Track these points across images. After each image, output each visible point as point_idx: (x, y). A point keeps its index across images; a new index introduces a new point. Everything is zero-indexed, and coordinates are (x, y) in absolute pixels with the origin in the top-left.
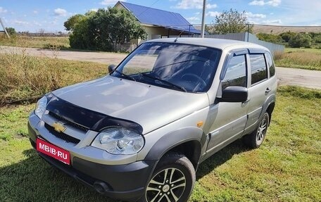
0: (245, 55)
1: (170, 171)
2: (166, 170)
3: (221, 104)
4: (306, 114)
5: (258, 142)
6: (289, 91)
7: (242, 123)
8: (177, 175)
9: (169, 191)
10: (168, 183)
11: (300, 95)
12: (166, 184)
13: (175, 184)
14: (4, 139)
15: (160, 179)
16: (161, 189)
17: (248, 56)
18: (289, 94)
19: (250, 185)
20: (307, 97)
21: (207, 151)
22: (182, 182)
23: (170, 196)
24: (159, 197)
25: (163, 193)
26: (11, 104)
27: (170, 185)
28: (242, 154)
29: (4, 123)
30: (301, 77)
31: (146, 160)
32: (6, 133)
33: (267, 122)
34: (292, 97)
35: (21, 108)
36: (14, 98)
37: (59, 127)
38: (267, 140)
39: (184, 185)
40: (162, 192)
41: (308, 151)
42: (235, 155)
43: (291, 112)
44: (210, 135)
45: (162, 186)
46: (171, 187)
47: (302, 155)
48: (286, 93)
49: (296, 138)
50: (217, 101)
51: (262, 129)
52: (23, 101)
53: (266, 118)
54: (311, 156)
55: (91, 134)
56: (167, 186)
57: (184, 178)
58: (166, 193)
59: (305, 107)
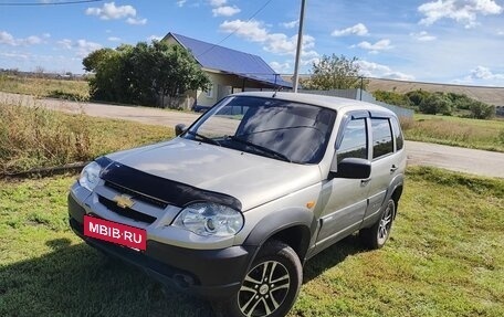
0: (365, 119)
1: (270, 266)
2: (266, 264)
3: (336, 181)
4: (445, 206)
5: (381, 241)
6: (421, 174)
7: (360, 209)
8: (278, 273)
9: (268, 293)
10: (267, 283)
11: (437, 179)
12: (264, 283)
13: (277, 284)
14: (13, 225)
15: (257, 275)
16: (258, 290)
17: (368, 119)
18: (420, 177)
19: (374, 294)
20: (447, 183)
21: (318, 243)
22: (285, 282)
23: (269, 301)
24: (255, 301)
25: (260, 295)
26: (13, 176)
27: (269, 285)
28: (359, 255)
29: (6, 203)
30: (438, 156)
31: (244, 246)
32: (14, 217)
33: (392, 213)
34: (425, 182)
35: (29, 183)
36: (18, 168)
38: (392, 239)
39: (287, 285)
40: (259, 294)
41: (447, 255)
42: (350, 257)
43: (424, 202)
44: (321, 220)
45: (260, 285)
46: (270, 289)
47: (442, 260)
48: (417, 177)
49: (431, 237)
50: (331, 176)
51: (385, 223)
52: (30, 173)
53: (391, 208)
54: (452, 261)
55: (172, 210)
56: (266, 286)
57: (287, 276)
58: (264, 296)
59: (444, 196)
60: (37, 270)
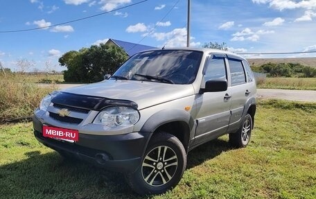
0: (224, 58)
1: (163, 149)
2: (160, 148)
3: (206, 94)
4: (288, 121)
5: (244, 143)
6: (271, 104)
7: (226, 117)
8: (169, 154)
9: (163, 169)
10: (162, 161)
11: (281, 106)
12: (159, 161)
13: (169, 162)
14: (6, 146)
15: (154, 155)
16: (156, 166)
17: (226, 60)
18: (270, 106)
19: (239, 171)
20: (288, 108)
21: (196, 136)
22: (174, 161)
23: (164, 174)
24: (154, 174)
25: (158, 170)
26: (11, 122)
27: (164, 163)
28: (230, 151)
29: (4, 135)
30: (282, 94)
31: (141, 132)
32: (8, 142)
33: (251, 124)
34: (273, 109)
35: (20, 125)
36: (13, 116)
37: (63, 112)
38: (252, 142)
39: (176, 163)
40: (156, 169)
41: (290, 148)
43: (273, 120)
44: (197, 121)
45: (157, 163)
46: (164, 165)
47: (286, 152)
48: (268, 106)
49: (279, 139)
50: (202, 91)
51: (246, 131)
52: (21, 120)
54: (293, 152)
55: (93, 113)
56: (161, 163)
57: (175, 157)
58: (160, 170)
59: (286, 116)
60: (16, 168)
